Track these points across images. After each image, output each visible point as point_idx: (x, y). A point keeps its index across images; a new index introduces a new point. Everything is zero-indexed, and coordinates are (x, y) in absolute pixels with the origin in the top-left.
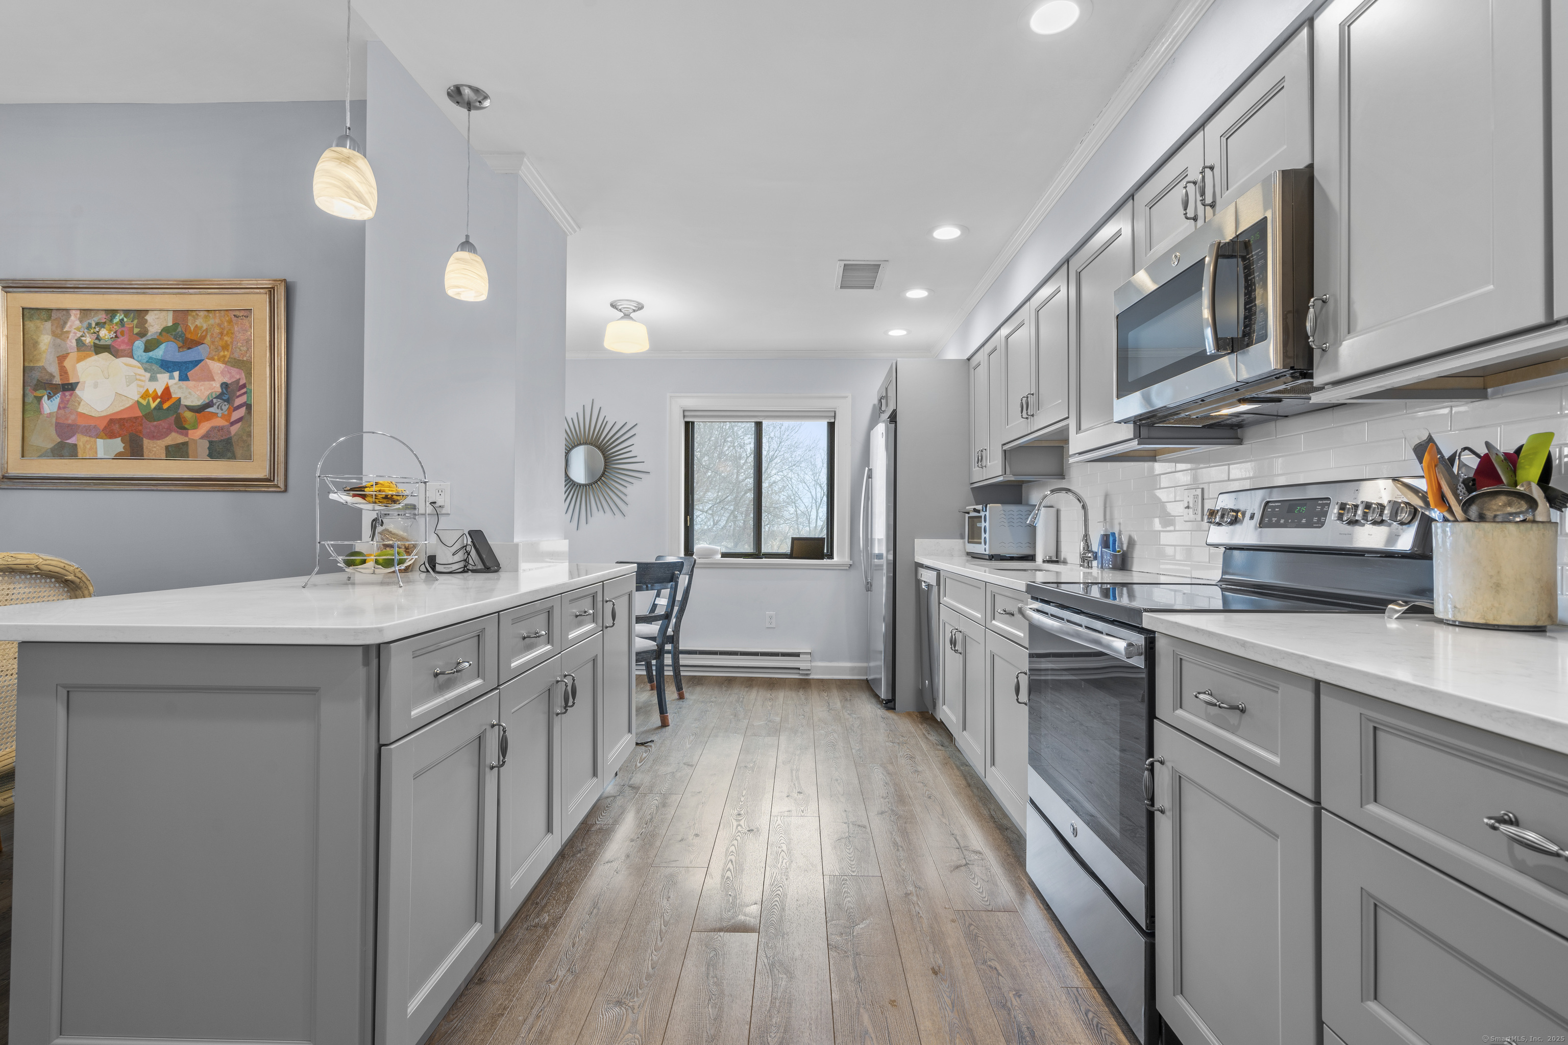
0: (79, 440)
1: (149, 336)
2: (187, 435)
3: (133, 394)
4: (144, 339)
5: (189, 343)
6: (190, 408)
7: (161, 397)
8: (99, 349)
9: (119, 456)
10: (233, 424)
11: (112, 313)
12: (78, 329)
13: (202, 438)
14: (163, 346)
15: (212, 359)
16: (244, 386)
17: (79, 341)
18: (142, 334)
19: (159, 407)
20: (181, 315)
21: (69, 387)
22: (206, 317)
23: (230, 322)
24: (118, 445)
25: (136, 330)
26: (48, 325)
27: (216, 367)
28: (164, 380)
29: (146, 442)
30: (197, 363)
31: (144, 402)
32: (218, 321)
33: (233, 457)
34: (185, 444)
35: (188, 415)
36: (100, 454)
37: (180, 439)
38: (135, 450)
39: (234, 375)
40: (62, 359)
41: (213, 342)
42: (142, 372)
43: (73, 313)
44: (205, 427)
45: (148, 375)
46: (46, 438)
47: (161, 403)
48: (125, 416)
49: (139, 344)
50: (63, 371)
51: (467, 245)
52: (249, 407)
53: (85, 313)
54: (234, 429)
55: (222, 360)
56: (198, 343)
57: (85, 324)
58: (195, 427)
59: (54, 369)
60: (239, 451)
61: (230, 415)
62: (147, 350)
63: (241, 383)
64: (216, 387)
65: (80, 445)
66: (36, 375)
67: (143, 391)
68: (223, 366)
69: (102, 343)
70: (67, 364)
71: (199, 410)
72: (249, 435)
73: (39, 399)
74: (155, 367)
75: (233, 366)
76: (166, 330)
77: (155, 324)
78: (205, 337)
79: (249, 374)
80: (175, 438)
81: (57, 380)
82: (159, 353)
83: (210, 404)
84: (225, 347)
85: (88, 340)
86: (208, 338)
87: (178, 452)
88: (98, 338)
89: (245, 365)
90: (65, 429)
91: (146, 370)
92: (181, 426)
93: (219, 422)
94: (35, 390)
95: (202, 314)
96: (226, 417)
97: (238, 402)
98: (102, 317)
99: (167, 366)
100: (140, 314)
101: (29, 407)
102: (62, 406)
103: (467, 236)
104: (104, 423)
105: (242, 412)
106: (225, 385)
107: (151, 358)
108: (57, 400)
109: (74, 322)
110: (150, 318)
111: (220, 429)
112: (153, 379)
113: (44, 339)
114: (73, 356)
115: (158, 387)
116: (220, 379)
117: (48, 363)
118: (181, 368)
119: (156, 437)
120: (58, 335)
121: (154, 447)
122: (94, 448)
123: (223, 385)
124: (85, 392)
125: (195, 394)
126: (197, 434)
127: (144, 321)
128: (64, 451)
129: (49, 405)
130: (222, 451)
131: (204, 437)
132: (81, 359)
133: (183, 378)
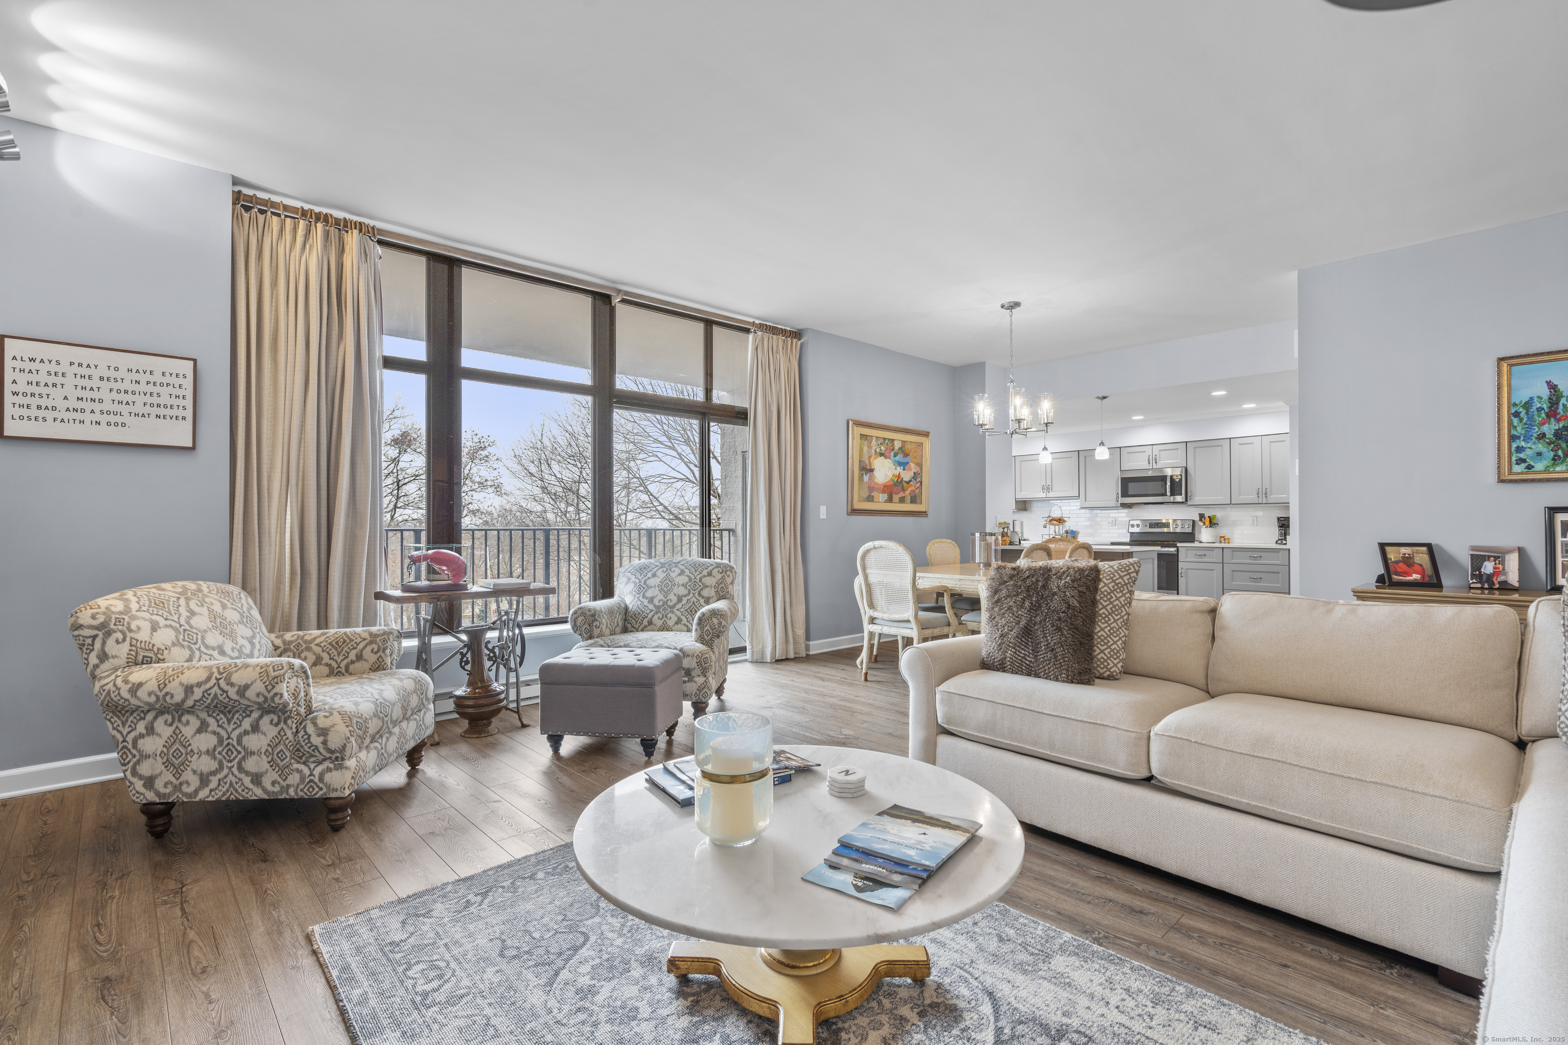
0: (874, 494)
2: (905, 493)
3: (889, 475)
5: (906, 455)
7: (898, 477)
8: (881, 455)
9: (886, 502)
10: (917, 489)
11: (885, 439)
12: (875, 445)
14: (899, 455)
17: (875, 450)
18: (893, 450)
19: (897, 481)
20: (904, 443)
21: (872, 470)
22: (910, 444)
23: (916, 447)
24: (885, 496)
25: (891, 448)
26: (867, 442)
27: (912, 465)
28: (899, 470)
29: (893, 496)
30: (908, 463)
31: (893, 479)
32: (913, 446)
33: (916, 503)
34: (904, 497)
35: (905, 484)
36: (880, 501)
37: (903, 495)
38: (890, 500)
39: (918, 469)
40: (870, 457)
41: (912, 455)
42: (893, 466)
43: (874, 438)
44: (910, 490)
46: (865, 493)
47: (898, 479)
48: (888, 484)
49: (892, 454)
50: (870, 463)
52: (921, 482)
53: (877, 438)
54: (917, 491)
55: (914, 462)
57: (877, 443)
58: (907, 490)
59: (867, 462)
60: (918, 501)
62: (895, 457)
63: (919, 473)
64: (912, 473)
66: (862, 464)
67: (892, 474)
68: (914, 465)
69: (882, 452)
70: (871, 460)
71: (908, 483)
72: (921, 494)
74: (896, 464)
75: (917, 465)
76: (900, 449)
77: (897, 445)
79: (922, 469)
80: (901, 495)
81: (868, 467)
82: (897, 458)
83: (910, 481)
84: (916, 458)
85: (878, 450)
87: (902, 500)
88: (880, 450)
89: (919, 465)
90: (871, 489)
92: (904, 490)
93: (913, 488)
94: (863, 471)
96: (915, 486)
98: (881, 441)
99: (900, 464)
100: (892, 441)
101: (859, 478)
102: (870, 479)
104: (882, 487)
105: (919, 484)
107: (895, 460)
108: (868, 476)
109: (874, 442)
110: (895, 443)
111: (913, 491)
112: (896, 469)
113: (865, 448)
114: (873, 457)
115: (897, 472)
116: (914, 470)
117: (865, 459)
118: (903, 465)
119: (896, 494)
120: (870, 447)
121: (896, 498)
122: (879, 498)
123: (914, 473)
124: (876, 473)
125: (907, 476)
126: (908, 492)
127: (893, 445)
128: (870, 499)
129: (866, 478)
130: (914, 500)
131: (910, 494)
132: (875, 459)
133: (904, 470)
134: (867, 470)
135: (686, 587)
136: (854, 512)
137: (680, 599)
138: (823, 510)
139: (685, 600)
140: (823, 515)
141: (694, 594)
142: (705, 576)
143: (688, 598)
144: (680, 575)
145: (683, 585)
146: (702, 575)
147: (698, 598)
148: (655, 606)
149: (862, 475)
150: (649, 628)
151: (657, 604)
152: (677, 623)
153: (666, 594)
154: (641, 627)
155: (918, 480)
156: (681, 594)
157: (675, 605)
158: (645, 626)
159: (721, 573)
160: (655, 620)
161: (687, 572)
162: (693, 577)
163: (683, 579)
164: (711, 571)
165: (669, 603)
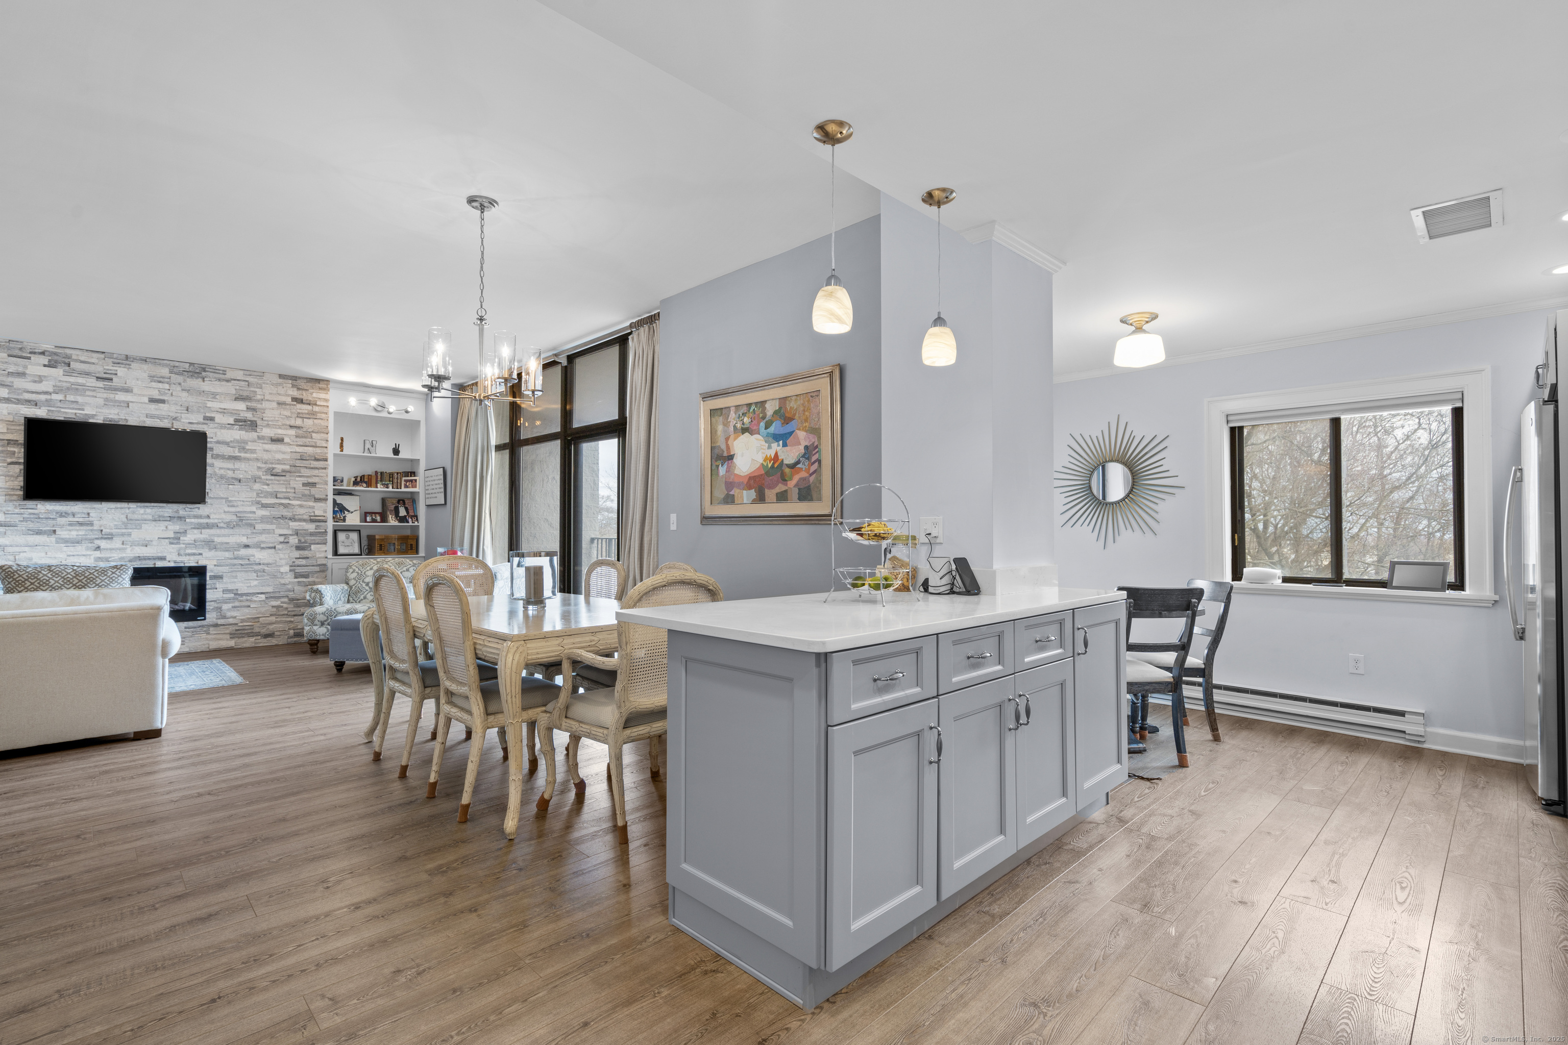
0: (735, 492)
1: (767, 419)
2: (786, 485)
3: (760, 459)
4: (765, 421)
5: (787, 420)
6: (789, 466)
7: (773, 460)
8: (744, 430)
9: (754, 502)
10: (811, 475)
11: (749, 405)
12: (734, 419)
13: (794, 486)
14: (774, 424)
15: (799, 429)
16: (817, 447)
17: (735, 427)
18: (764, 418)
19: (772, 467)
20: (783, 400)
21: (731, 458)
22: (796, 400)
23: (809, 401)
24: (752, 494)
25: (761, 415)
26: (721, 418)
27: (801, 434)
28: (776, 447)
29: (766, 490)
30: (791, 433)
31: (765, 464)
32: (802, 402)
33: (811, 500)
34: (786, 491)
35: (787, 470)
36: (745, 501)
37: (783, 488)
38: (761, 498)
39: (813, 439)
40: (727, 439)
41: (799, 417)
42: (764, 443)
43: (732, 408)
44: (796, 478)
45: (767, 445)
46: (720, 493)
47: (774, 464)
48: (756, 474)
49: (762, 424)
50: (728, 448)
51: (939, 321)
52: (819, 461)
53: (737, 407)
54: (812, 479)
55: (804, 429)
56: (791, 419)
57: (737, 415)
58: (791, 479)
59: (723, 447)
60: (815, 496)
61: (809, 469)
62: (766, 428)
63: (815, 445)
64: (801, 449)
65: (736, 495)
66: (716, 451)
67: (764, 456)
68: (805, 433)
69: (745, 426)
70: (730, 442)
71: (793, 466)
72: (820, 482)
73: (718, 466)
74: (771, 439)
75: (811, 433)
76: (776, 413)
77: (770, 409)
78: (795, 415)
79: (819, 438)
80: (781, 488)
81: (726, 454)
82: (772, 429)
83: (798, 462)
84: (806, 421)
85: (739, 425)
86: (797, 415)
87: (782, 497)
88: (743, 424)
89: (815, 431)
90: (730, 485)
91: (766, 442)
92: (784, 480)
93: (803, 474)
94: (716, 461)
95: (793, 398)
96: (807, 470)
97: (813, 460)
98: (744, 409)
99: (776, 437)
100: (763, 404)
101: (714, 471)
102: (728, 471)
103: (939, 313)
104: (746, 481)
105: (816, 465)
106: (806, 447)
107: (768, 433)
108: (725, 466)
109: (732, 415)
110: (767, 406)
111: (804, 479)
112: (769, 447)
113: (720, 428)
114: (732, 437)
115: (772, 453)
116: (804, 443)
117: (721, 443)
118: (783, 438)
119: (771, 487)
120: (726, 424)
121: (770, 494)
122: (742, 497)
124: (737, 461)
125: (789, 455)
126: (792, 483)
127: (764, 409)
128: (729, 500)
129: (722, 471)
130: (806, 494)
131: (796, 486)
132: (735, 439)
133: (785, 445)
134: (721, 457)
136: (708, 520)
138: (673, 519)
140: (673, 527)
155: (814, 458)
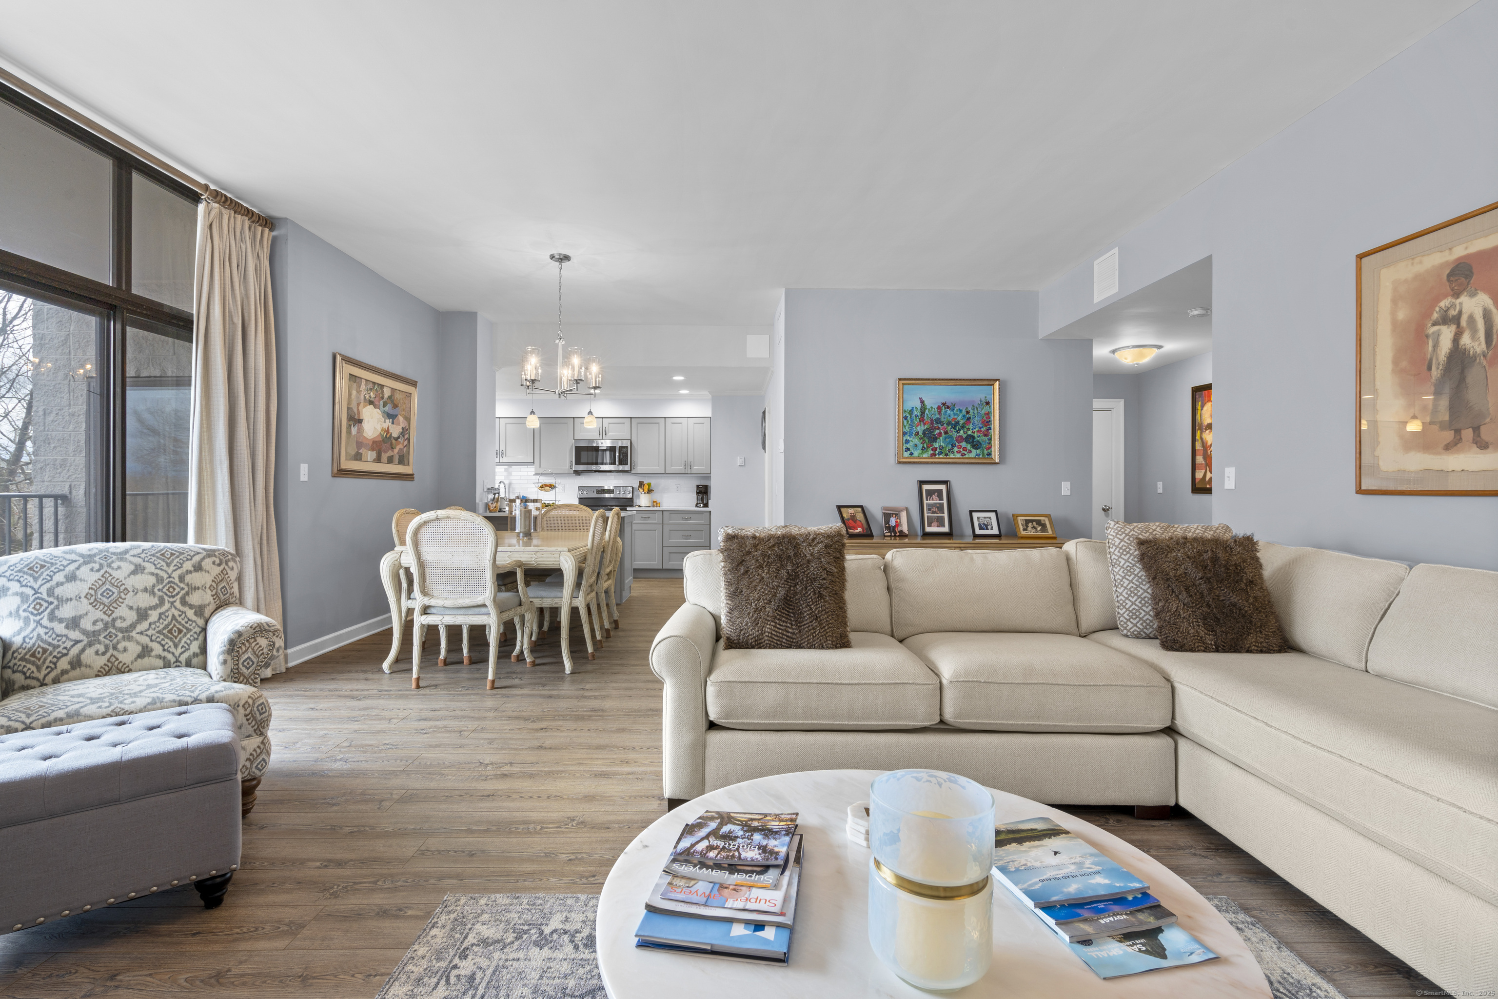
2: (393, 452)
6: (394, 439)
8: (371, 403)
10: (404, 447)
11: (374, 383)
18: (383, 398)
21: (360, 421)
23: (404, 398)
26: (356, 385)
27: (401, 418)
28: (388, 422)
33: (404, 464)
34: (394, 456)
35: (394, 441)
37: (392, 454)
38: (378, 460)
39: (406, 424)
43: (363, 380)
44: (397, 448)
49: (382, 402)
52: (408, 440)
53: (367, 381)
54: (405, 450)
55: (402, 415)
58: (395, 448)
59: (355, 410)
60: (406, 462)
63: (407, 428)
64: (400, 429)
66: (349, 412)
71: (397, 439)
72: (409, 454)
77: (387, 393)
79: (410, 424)
80: (390, 453)
81: (356, 417)
82: (386, 409)
83: (398, 437)
87: (390, 460)
90: (359, 445)
92: (393, 448)
93: (400, 446)
94: (350, 421)
96: (403, 444)
97: (405, 438)
101: (348, 430)
105: (407, 442)
110: (385, 389)
111: (401, 449)
112: (385, 422)
113: (354, 393)
114: (362, 404)
115: (385, 426)
116: (402, 425)
117: (354, 406)
118: (392, 417)
119: (385, 452)
120: (359, 392)
121: (385, 457)
122: (367, 456)
123: (403, 428)
124: (365, 425)
125: (395, 431)
126: (396, 451)
127: (383, 392)
128: (358, 457)
129: (354, 430)
130: (403, 460)
131: (398, 453)
132: (364, 407)
133: (393, 423)
134: (355, 420)
135: (154, 594)
136: (342, 473)
137: (142, 615)
138: (304, 468)
139: (154, 616)
140: (304, 477)
141: (172, 603)
142: (188, 572)
143: (159, 610)
144: (134, 573)
145: (145, 590)
146: (184, 570)
147: (182, 608)
148: (85, 632)
149: (350, 426)
150: (73, 674)
151: (90, 627)
152: (140, 656)
153: (109, 609)
154: (53, 675)
155: (406, 436)
156: (143, 605)
157: (133, 626)
158: (64, 672)
159: (219, 565)
160: (89, 656)
161: (150, 568)
162: (165, 576)
163: (145, 580)
164: (200, 563)
165: (119, 624)
